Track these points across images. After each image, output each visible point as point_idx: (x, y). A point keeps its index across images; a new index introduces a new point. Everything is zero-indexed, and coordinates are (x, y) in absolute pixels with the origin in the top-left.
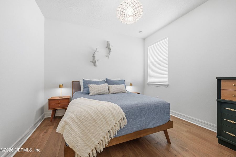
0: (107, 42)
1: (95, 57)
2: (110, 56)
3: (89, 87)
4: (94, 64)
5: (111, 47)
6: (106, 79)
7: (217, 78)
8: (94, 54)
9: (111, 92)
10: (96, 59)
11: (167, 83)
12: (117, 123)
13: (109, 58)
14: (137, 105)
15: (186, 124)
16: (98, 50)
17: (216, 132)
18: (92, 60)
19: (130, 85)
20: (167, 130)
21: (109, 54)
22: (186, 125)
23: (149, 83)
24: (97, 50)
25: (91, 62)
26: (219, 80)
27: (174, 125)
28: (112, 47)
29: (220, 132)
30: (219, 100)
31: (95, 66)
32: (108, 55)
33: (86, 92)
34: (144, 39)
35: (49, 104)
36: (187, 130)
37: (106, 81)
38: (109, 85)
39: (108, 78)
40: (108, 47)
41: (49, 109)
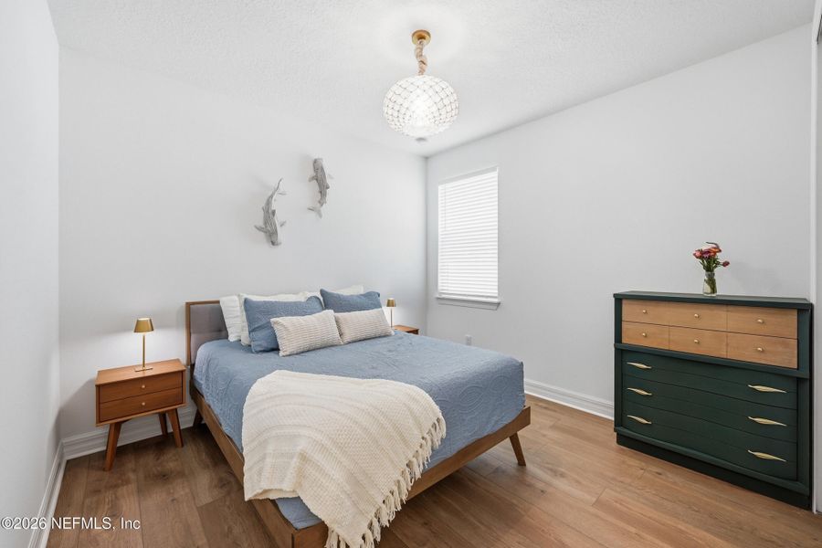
0: (315, 161)
1: (274, 212)
2: (324, 209)
3: (276, 327)
4: (270, 236)
5: (329, 181)
6: (322, 292)
7: (615, 295)
8: (269, 203)
9: (347, 338)
10: (278, 219)
11: (495, 297)
12: (426, 436)
13: (321, 216)
14: (458, 378)
15: (545, 408)
16: (282, 189)
17: (613, 419)
18: (261, 223)
19: (388, 305)
20: (518, 433)
21: (321, 202)
22: (544, 411)
23: (444, 296)
24: (281, 187)
25: (260, 229)
26: (619, 300)
27: (533, 417)
28: (332, 178)
29: (620, 419)
30: (619, 346)
31: (273, 243)
32: (319, 205)
33: (265, 345)
34: (426, 158)
35: (99, 403)
36: (552, 423)
37: (322, 299)
38: (337, 314)
39: (329, 289)
40: (319, 178)
41: (100, 420)
